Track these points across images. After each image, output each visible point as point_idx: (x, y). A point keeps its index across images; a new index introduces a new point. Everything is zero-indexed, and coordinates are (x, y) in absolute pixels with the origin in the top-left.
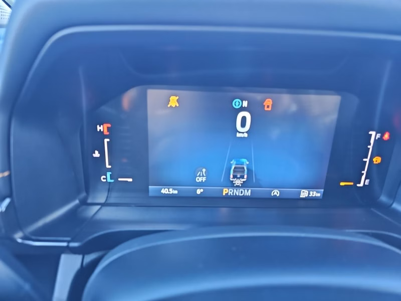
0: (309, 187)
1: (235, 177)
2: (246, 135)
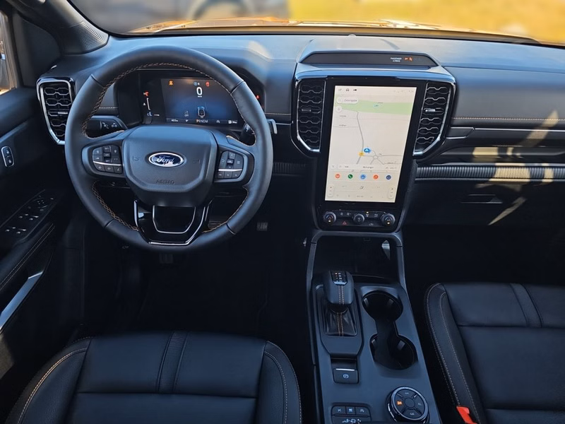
0: (232, 119)
1: (200, 114)
2: (201, 96)
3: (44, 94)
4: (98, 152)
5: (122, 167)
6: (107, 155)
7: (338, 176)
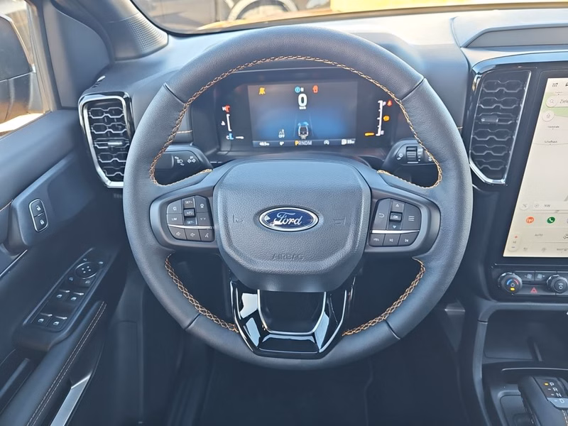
0: (347, 138)
1: (301, 133)
2: (305, 108)
3: (89, 118)
4: (175, 208)
5: (213, 230)
6: (190, 213)
7: (531, 219)
